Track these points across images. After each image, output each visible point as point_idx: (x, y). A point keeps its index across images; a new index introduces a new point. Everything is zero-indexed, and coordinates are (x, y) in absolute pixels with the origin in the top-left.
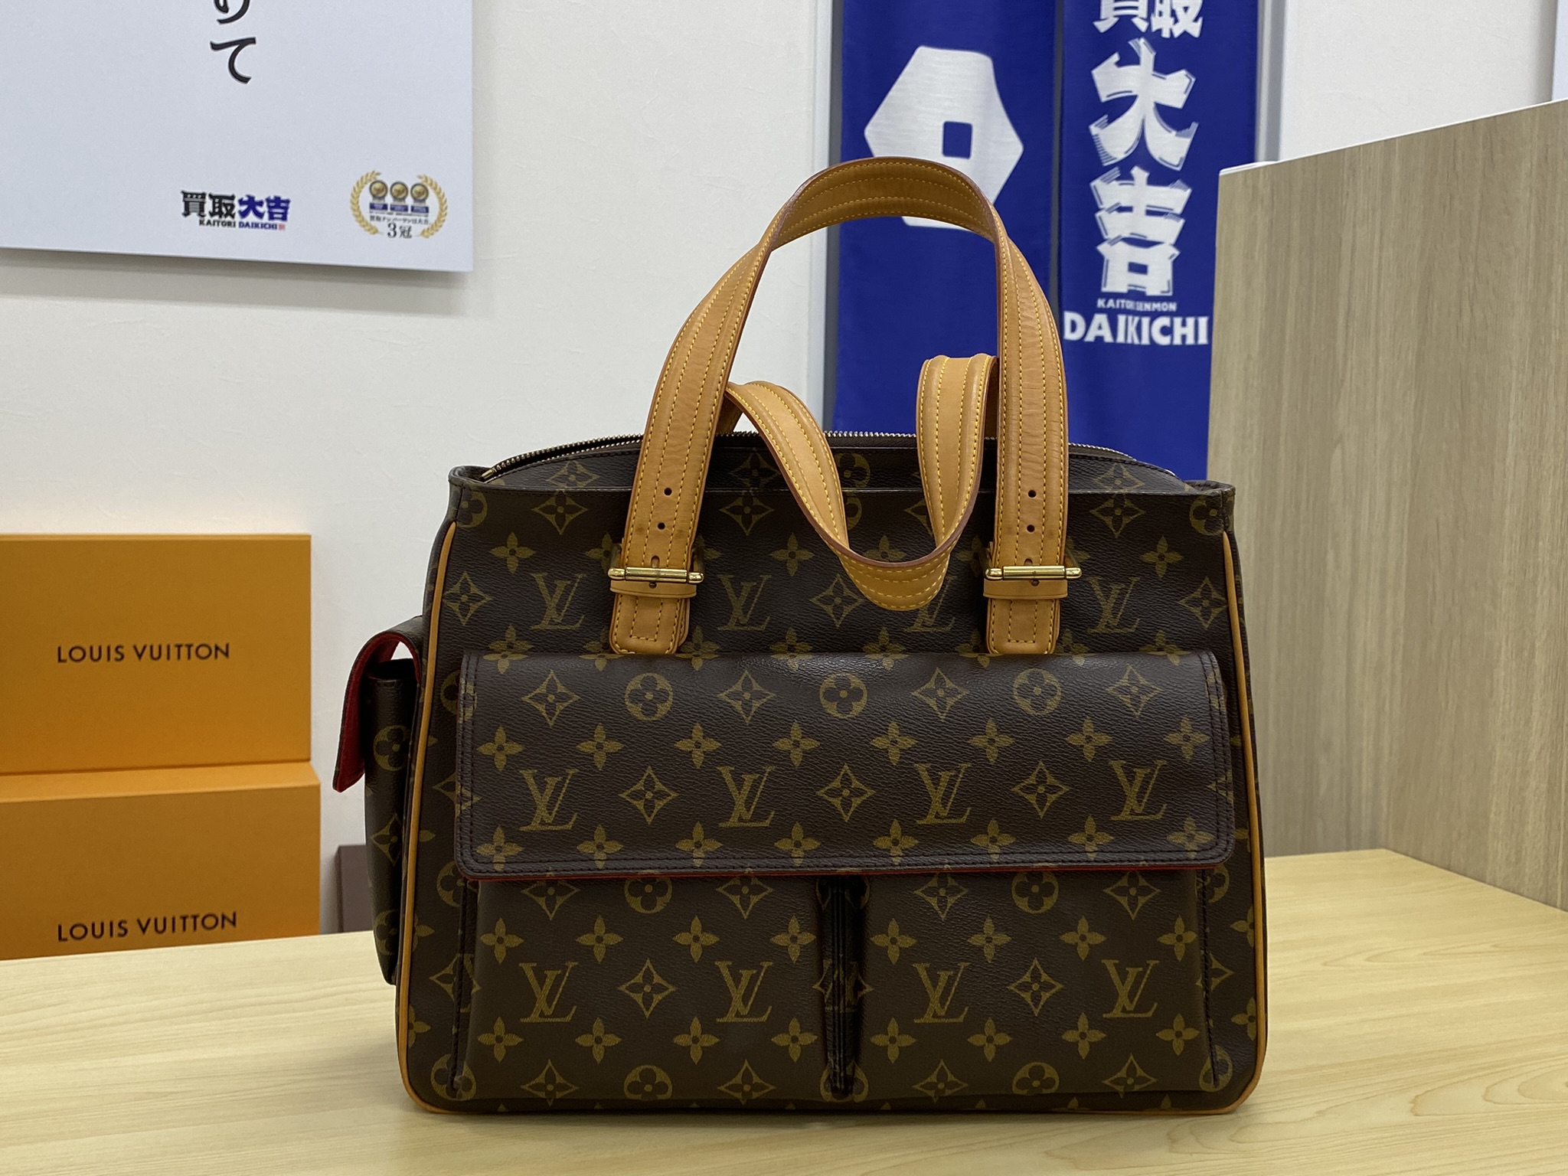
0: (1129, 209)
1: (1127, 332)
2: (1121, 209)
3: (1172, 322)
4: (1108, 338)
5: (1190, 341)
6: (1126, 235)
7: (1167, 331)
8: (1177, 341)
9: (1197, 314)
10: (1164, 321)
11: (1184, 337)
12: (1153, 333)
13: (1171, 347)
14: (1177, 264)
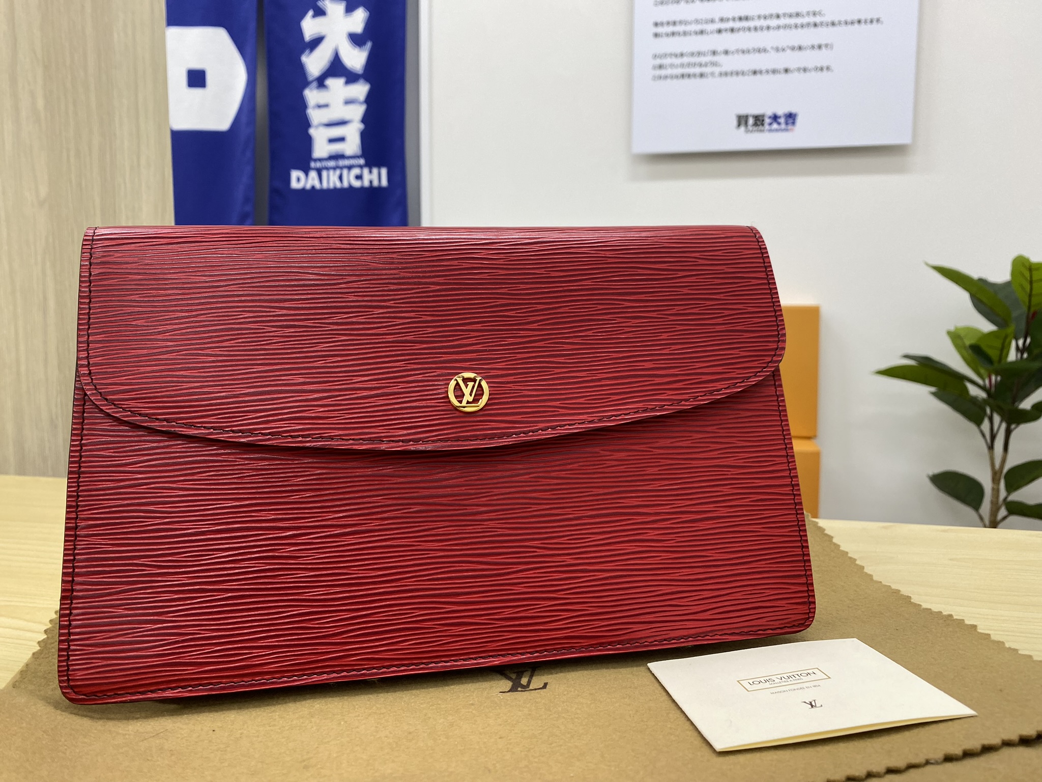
0: (326, 106)
1: (331, 180)
2: (319, 106)
3: (362, 172)
4: (318, 186)
5: (376, 183)
6: (325, 121)
7: (359, 177)
8: (366, 184)
9: (379, 165)
10: (356, 171)
11: (371, 182)
12: (350, 179)
13: (362, 189)
14: (364, 135)
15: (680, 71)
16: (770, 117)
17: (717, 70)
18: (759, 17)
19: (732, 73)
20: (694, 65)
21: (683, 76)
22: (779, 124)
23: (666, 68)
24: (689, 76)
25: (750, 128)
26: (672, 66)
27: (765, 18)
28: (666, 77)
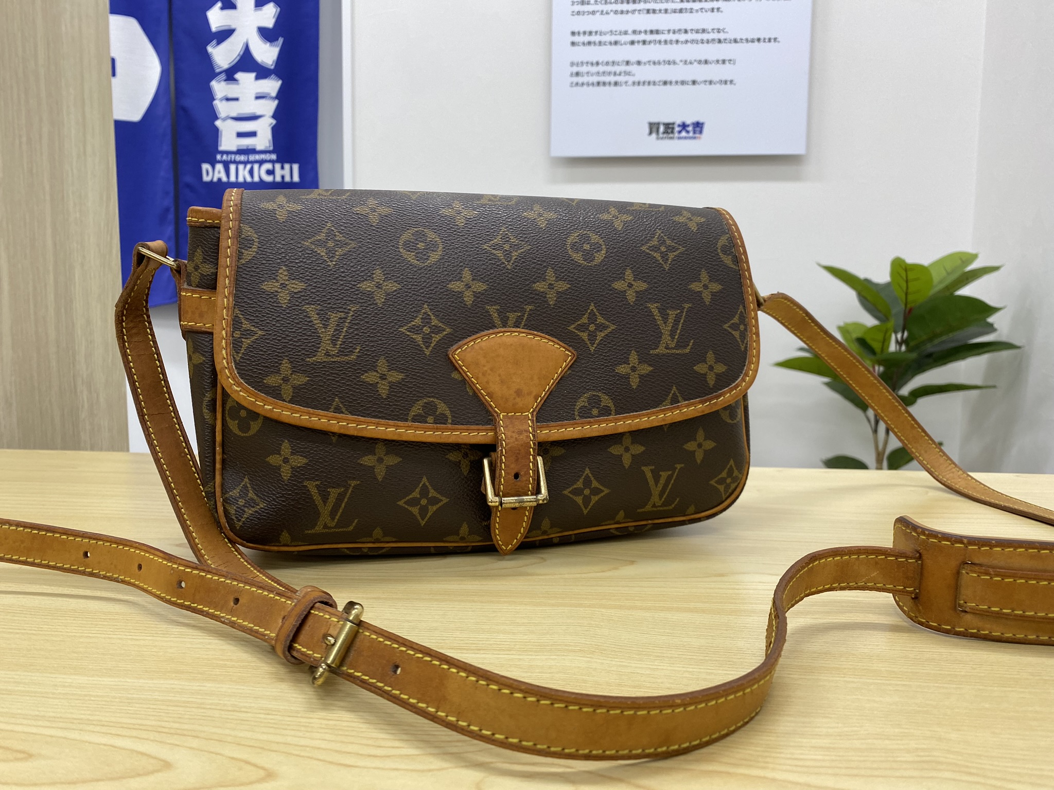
15: (595, 79)
16: (679, 126)
17: (630, 79)
18: (669, 31)
19: (644, 83)
20: (610, 73)
21: (598, 83)
22: (688, 132)
23: (583, 76)
24: (604, 84)
25: (661, 135)
26: (588, 73)
27: (674, 32)
28: (583, 84)
